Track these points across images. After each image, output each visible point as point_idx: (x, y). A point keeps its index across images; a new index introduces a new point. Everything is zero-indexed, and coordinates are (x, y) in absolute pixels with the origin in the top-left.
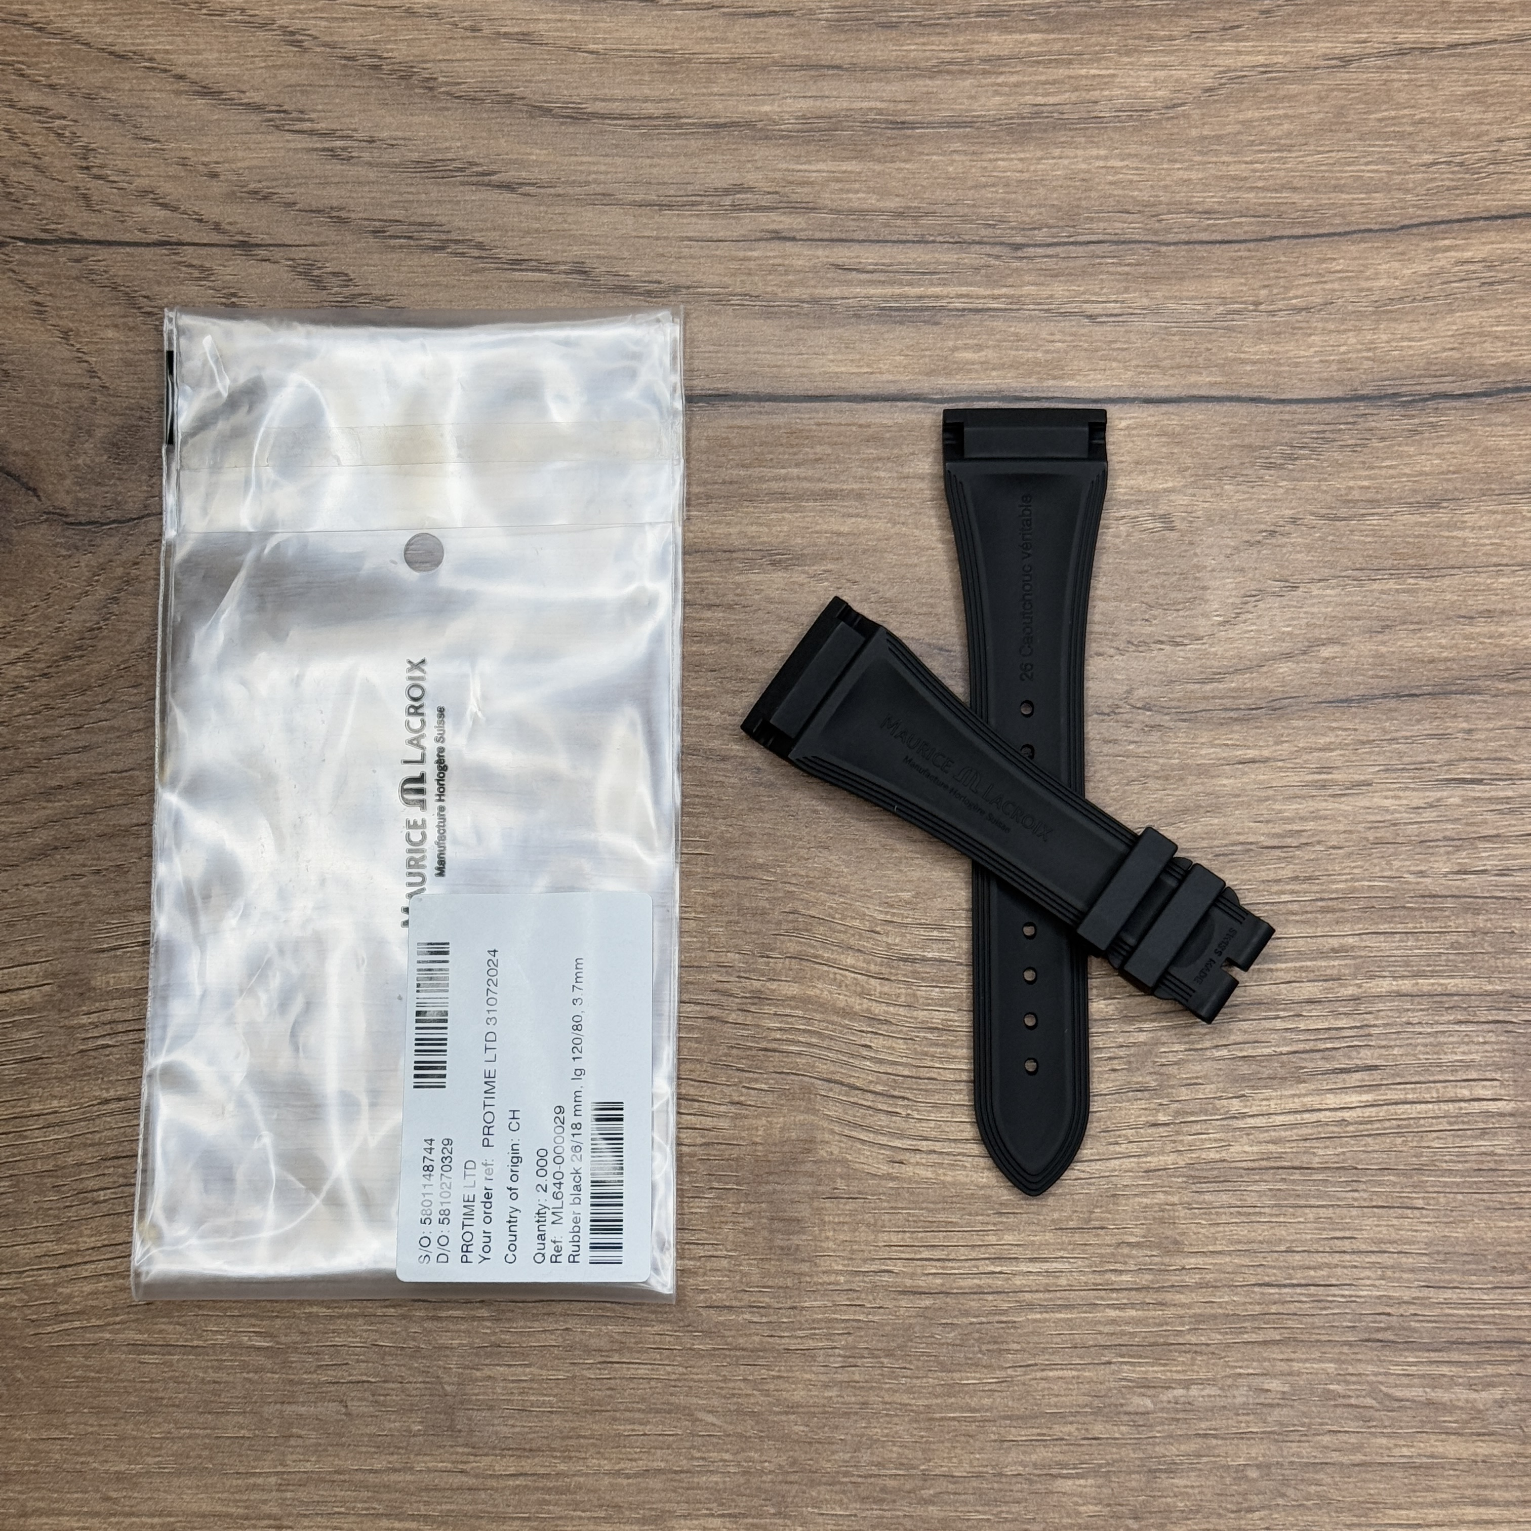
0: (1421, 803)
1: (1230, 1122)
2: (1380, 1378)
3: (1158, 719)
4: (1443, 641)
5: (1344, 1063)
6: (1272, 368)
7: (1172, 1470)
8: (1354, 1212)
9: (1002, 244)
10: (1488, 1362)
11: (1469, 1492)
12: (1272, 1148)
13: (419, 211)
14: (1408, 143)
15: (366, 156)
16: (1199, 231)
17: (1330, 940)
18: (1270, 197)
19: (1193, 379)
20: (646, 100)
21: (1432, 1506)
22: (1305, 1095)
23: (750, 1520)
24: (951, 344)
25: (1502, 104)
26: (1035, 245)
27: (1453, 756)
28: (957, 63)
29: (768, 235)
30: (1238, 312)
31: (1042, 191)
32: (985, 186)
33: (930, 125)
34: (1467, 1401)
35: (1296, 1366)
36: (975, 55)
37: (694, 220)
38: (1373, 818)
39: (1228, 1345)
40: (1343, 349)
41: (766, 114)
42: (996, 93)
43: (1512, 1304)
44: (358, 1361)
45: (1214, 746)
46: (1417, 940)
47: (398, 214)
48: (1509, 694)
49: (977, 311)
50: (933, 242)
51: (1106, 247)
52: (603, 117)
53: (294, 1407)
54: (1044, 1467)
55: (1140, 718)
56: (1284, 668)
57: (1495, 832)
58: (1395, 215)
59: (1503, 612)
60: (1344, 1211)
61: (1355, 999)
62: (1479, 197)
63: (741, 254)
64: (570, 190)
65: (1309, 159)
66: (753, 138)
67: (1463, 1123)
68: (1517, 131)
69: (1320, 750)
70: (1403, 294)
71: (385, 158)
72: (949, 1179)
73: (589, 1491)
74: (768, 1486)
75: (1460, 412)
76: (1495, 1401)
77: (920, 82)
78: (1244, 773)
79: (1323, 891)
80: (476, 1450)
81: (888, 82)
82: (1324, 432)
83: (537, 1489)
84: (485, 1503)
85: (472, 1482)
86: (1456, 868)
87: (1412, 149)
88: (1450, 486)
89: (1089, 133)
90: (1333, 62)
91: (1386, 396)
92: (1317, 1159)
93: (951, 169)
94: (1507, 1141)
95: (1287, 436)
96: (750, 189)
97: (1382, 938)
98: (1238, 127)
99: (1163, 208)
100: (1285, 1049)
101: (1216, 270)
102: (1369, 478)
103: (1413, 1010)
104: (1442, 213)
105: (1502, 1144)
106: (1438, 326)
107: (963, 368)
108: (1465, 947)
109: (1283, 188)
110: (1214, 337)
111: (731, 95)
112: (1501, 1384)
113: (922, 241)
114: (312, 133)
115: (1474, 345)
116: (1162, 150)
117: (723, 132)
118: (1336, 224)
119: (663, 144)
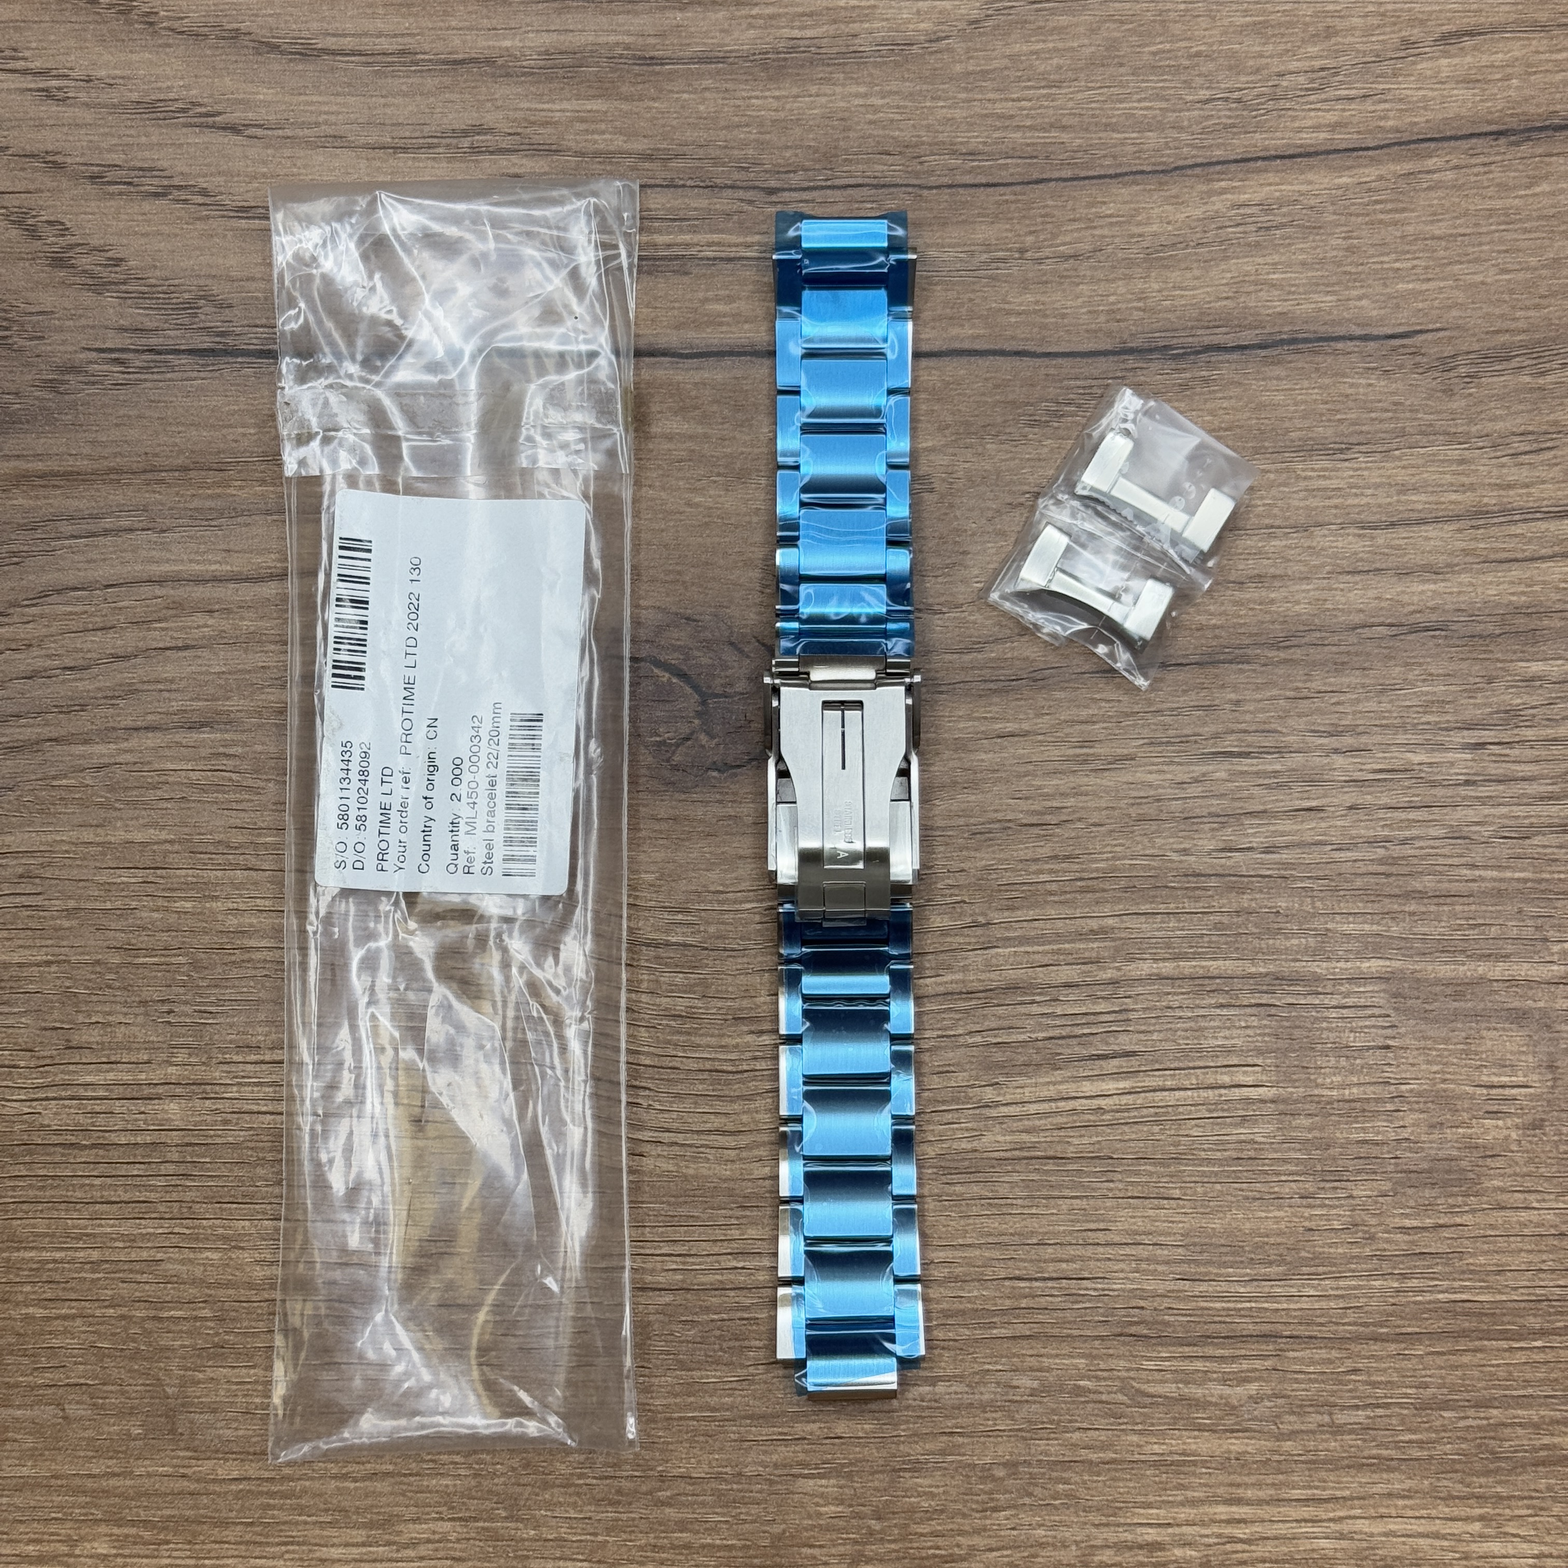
0: (1186, 778)
1: (984, 1111)
2: (1132, 1374)
5: (1102, 1049)
6: (1038, 319)
7: (917, 1468)
8: (1109, 1203)
9: (754, 188)
10: (1245, 1357)
11: (1221, 1491)
12: (1025, 1137)
13: (140, 155)
14: (1183, 78)
15: (83, 97)
16: (963, 174)
17: (1089, 921)
18: (1038, 137)
19: (955, 331)
20: (380, 35)
21: (1182, 1504)
22: (1061, 1083)
23: (481, 1524)
24: (701, 295)
25: (1283, 35)
26: (790, 190)
27: (1220, 728)
30: (1003, 260)
31: (798, 131)
32: (738, 126)
33: (679, 61)
34: (1221, 1397)
35: (1046, 1362)
37: (430, 163)
38: (1135, 794)
39: (976, 1341)
40: (1112, 299)
41: (507, 49)
42: (751, 26)
43: (1270, 1297)
44: (76, 1363)
45: (972, 719)
46: (1179, 921)
47: (116, 158)
48: (1280, 662)
49: (730, 260)
50: (684, 186)
51: (865, 191)
52: (334, 53)
53: (10, 1411)
54: (785, 1466)
57: (1261, 808)
58: (1169, 156)
59: (1274, 577)
60: (1099, 1202)
61: (1114, 982)
62: (1257, 136)
64: (300, 133)
65: (1079, 96)
66: (493, 75)
67: (1223, 1110)
68: (1299, 64)
69: (1082, 722)
70: (1176, 240)
71: (104, 97)
72: (691, 1172)
73: (315, 1495)
74: (500, 1488)
75: (1233, 366)
76: (1251, 1397)
77: (669, 14)
78: (1003, 748)
79: (1083, 871)
80: (198, 1453)
81: (636, 13)
82: (1091, 387)
83: (261, 1493)
84: (206, 1507)
85: (193, 1486)
86: (1221, 845)
87: (1188, 84)
89: (848, 69)
91: (1156, 349)
92: (1072, 1149)
93: (702, 108)
94: (1269, 1128)
95: (1052, 392)
96: (490, 131)
97: (1143, 919)
98: (1006, 62)
99: (924, 149)
100: (1041, 1035)
101: (979, 215)
103: (1175, 994)
104: (1218, 153)
105: (1262, 1132)
106: (1212, 274)
107: (714, 321)
108: (1228, 927)
109: (1052, 126)
110: (977, 287)
111: (468, 29)
112: (1257, 1379)
113: (671, 185)
114: (25, 72)
115: (1249, 293)
116: (925, 87)
117: (462, 69)
118: (1107, 166)
119: (397, 81)
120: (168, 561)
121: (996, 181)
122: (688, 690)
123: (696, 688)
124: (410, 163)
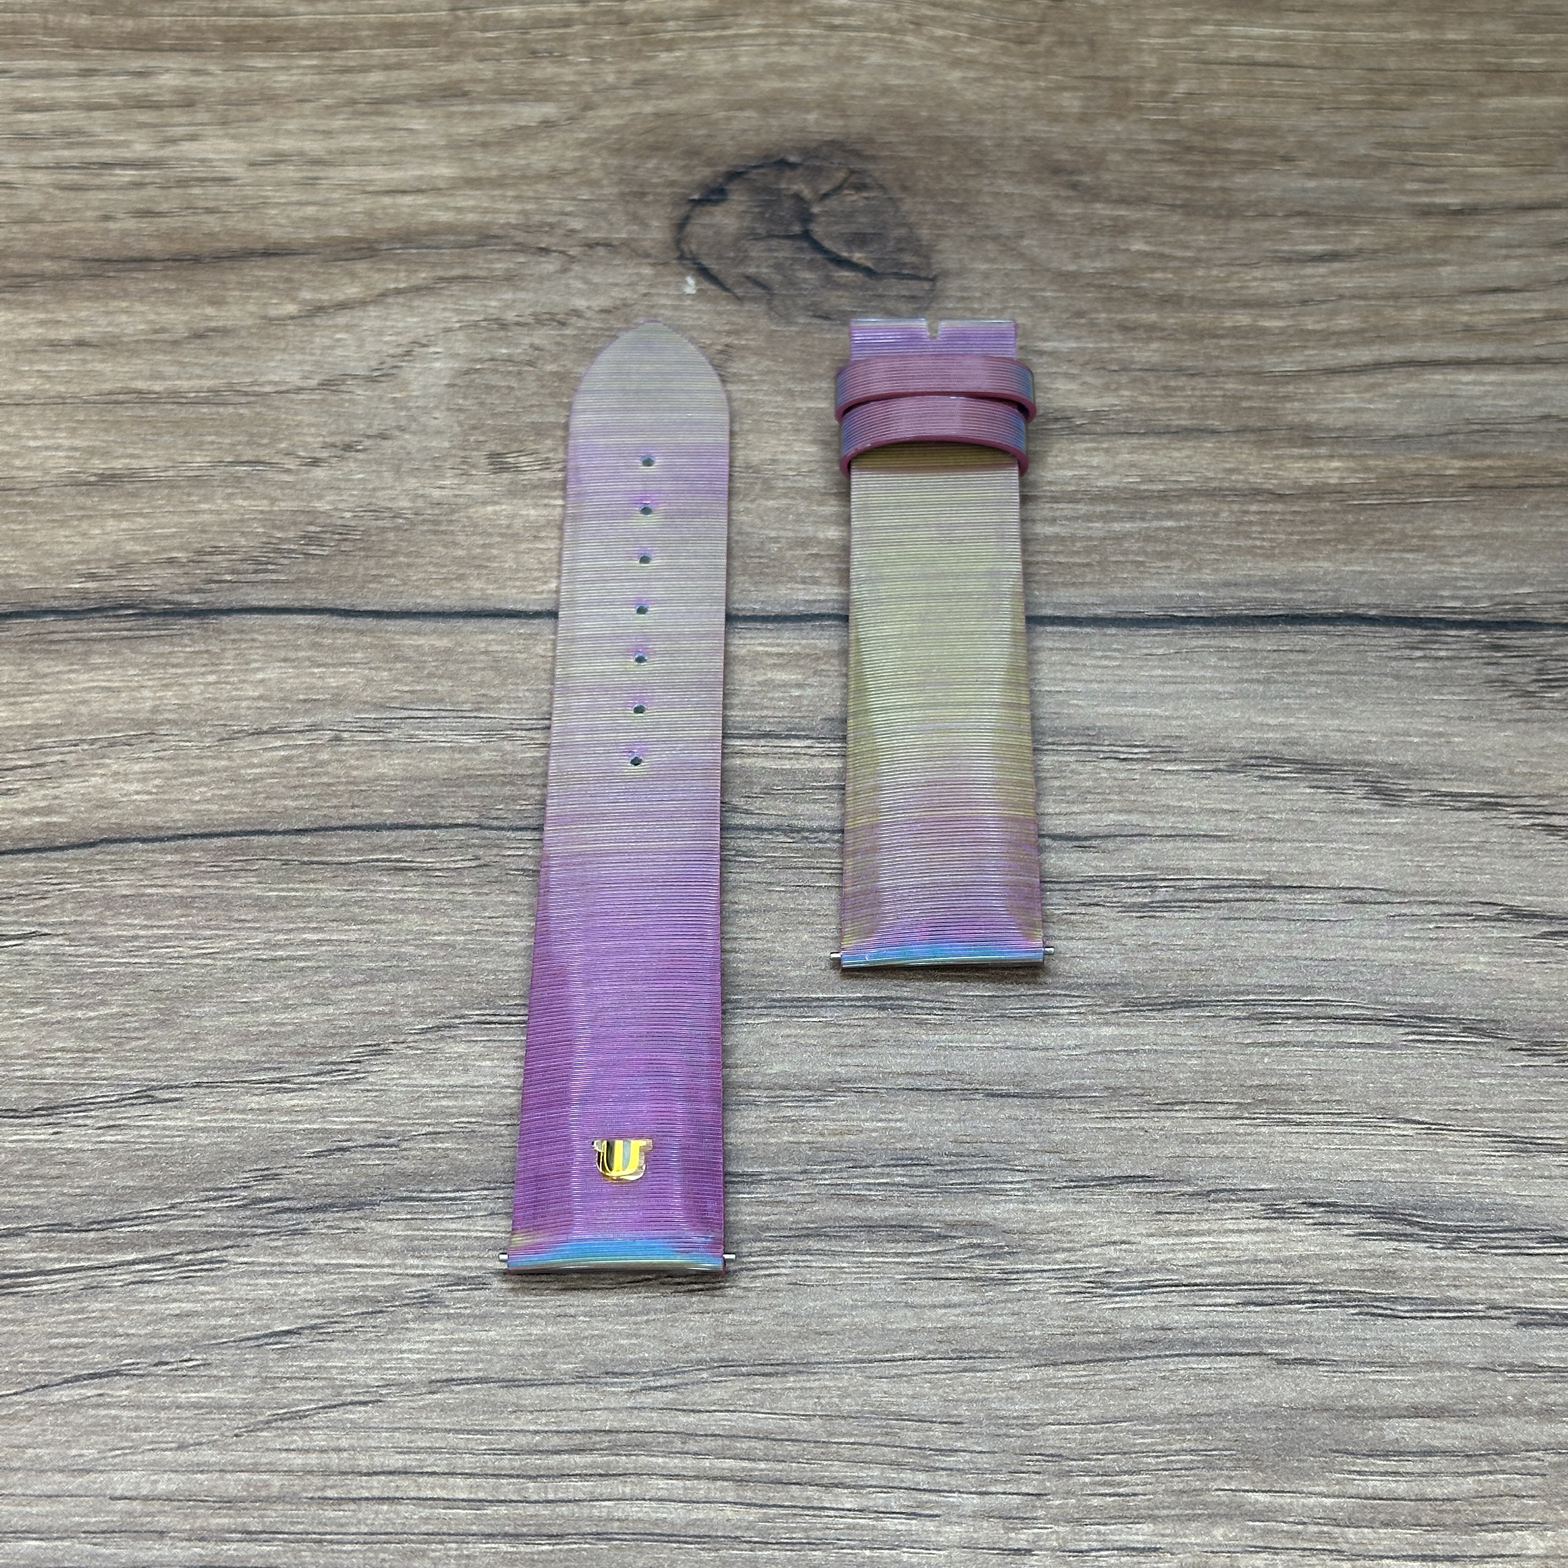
0: (186, 146)
3: (530, 239)
4: (124, 318)
6: (322, 655)
14: (62, 970)
16: (416, 843)
18: (297, 890)
19: (445, 643)
20: (1309, 1045)
24: (809, 692)
27: (133, 195)
28: (796, 1099)
29: (1094, 843)
30: (367, 730)
32: (752, 911)
36: (765, 1112)
37: (1214, 866)
40: (212, 678)
41: (1107, 1024)
45: (459, 210)
49: (766, 735)
52: (1377, 1020)
55: (554, 240)
56: (353, 291)
57: (94, 114)
58: (102, 862)
59: (33, 351)
63: (1134, 818)
64: (1416, 910)
66: (1126, 985)
69: (312, 203)
70: (108, 751)
75: (49, 592)
77: (854, 1071)
78: (420, 178)
81: (908, 1072)
82: (256, 572)
87: (57, 958)
88: (81, 500)
90: (166, 1095)
91: (157, 615)
95: (312, 568)
96: (1129, 908)
98: (336, 996)
99: (469, 878)
101: (397, 788)
102: (196, 512)
104: (27, 864)
106: (63, 706)
107: (789, 659)
109: (274, 906)
110: (408, 697)
111: (1170, 1052)
115: (11, 681)
116: (463, 962)
117: (1176, 995)
118: (197, 852)
119: (1276, 979)
120: (1534, 384)
121: (367, 833)
122: (827, 244)
123: (817, 247)
124: (1245, 866)
